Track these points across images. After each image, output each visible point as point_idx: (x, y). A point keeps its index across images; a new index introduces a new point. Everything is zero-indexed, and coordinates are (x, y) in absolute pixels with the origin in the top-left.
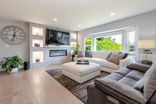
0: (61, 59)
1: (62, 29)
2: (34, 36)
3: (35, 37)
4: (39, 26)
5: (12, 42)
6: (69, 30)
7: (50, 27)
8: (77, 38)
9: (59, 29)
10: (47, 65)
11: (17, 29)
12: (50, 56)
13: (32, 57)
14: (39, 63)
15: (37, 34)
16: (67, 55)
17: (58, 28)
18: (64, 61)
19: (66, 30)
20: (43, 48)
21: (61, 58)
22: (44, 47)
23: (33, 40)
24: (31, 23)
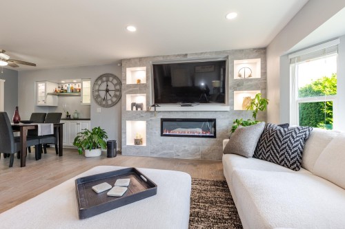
0: (193, 147)
1: (196, 54)
2: (130, 86)
3: (131, 89)
4: (139, 61)
5: (104, 103)
6: (224, 52)
7: (163, 57)
8: (264, 73)
9: (189, 57)
10: (155, 156)
11: (111, 79)
12: (162, 135)
13: (125, 133)
14: (137, 149)
15: (139, 81)
16: (214, 136)
17: (186, 55)
18: (203, 155)
19: (211, 53)
20: (146, 112)
21: (196, 144)
22: (148, 111)
23: (127, 95)
24: (124, 60)
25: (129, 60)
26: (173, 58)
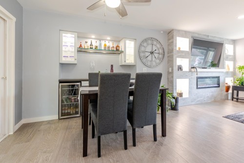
0: (211, 94)
1: (213, 37)
2: (179, 52)
3: (180, 54)
4: (185, 34)
5: (150, 63)
6: (222, 38)
7: (198, 34)
8: (234, 53)
9: (209, 38)
10: (194, 103)
11: (155, 43)
12: (197, 88)
13: (176, 89)
15: (179, 48)
16: (219, 86)
19: (218, 38)
21: (212, 92)
22: (190, 71)
23: (177, 59)
24: (175, 30)
25: (179, 31)
26: (203, 37)
